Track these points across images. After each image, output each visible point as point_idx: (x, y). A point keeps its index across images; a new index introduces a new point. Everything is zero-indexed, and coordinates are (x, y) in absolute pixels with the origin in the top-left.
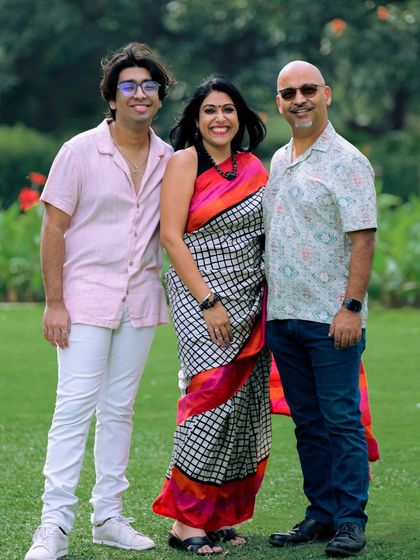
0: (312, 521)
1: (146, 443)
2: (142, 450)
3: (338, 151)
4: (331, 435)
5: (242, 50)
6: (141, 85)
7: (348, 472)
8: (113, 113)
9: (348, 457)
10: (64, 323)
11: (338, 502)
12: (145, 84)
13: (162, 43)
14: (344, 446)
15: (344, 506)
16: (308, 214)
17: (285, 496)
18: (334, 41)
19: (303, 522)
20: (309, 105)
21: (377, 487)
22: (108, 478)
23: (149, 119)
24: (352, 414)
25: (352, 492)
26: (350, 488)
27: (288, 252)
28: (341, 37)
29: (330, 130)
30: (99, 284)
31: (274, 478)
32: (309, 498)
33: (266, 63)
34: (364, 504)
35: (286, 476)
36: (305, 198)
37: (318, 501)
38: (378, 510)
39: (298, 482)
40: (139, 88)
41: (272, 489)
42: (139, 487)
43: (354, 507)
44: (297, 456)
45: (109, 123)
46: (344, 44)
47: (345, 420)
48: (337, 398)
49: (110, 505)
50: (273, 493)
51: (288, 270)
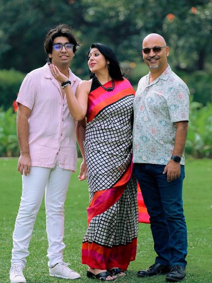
0: (159, 265)
1: (76, 226)
2: (74, 230)
3: (172, 80)
4: (168, 221)
5: (123, 31)
6: (64, 45)
7: (178, 240)
8: (51, 59)
9: (178, 232)
11: (172, 254)
12: (66, 45)
13: (83, 28)
14: (176, 226)
15: (175, 257)
16: (155, 111)
17: (145, 252)
18: (169, 25)
19: (154, 265)
20: (157, 57)
21: (191, 247)
22: (55, 244)
23: (69, 63)
24: (179, 211)
25: (179, 249)
26: (179, 248)
27: (144, 129)
28: (172, 23)
29: (169, 69)
30: (46, 146)
31: (140, 243)
32: (157, 253)
33: (135, 37)
34: (185, 255)
35: (145, 242)
36: (154, 103)
37: (161, 254)
38: (192, 258)
39: (151, 245)
40: (64, 47)
42: (73, 248)
43: (181, 257)
44: (151, 232)
45: (49, 64)
46: (174, 26)
47: (176, 214)
48: (172, 203)
49: (57, 257)
50: (139, 250)
51: (144, 138)
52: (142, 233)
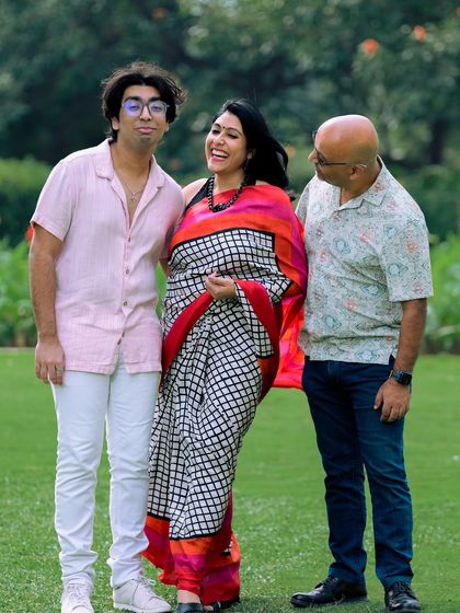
3: (391, 208)
5: (268, 78)
6: (147, 105)
7: (395, 528)
8: (115, 133)
9: (395, 510)
10: (59, 360)
12: (152, 104)
13: (184, 70)
14: (390, 498)
17: (310, 554)
18: (365, 64)
19: (326, 581)
22: (125, 539)
26: (397, 545)
27: (331, 302)
28: (374, 59)
30: (92, 326)
31: (298, 535)
33: (295, 92)
37: (344, 558)
40: (146, 108)
41: (297, 547)
45: (110, 143)
46: (377, 66)
49: (128, 567)
50: (297, 552)
51: (330, 321)
52: (304, 513)
